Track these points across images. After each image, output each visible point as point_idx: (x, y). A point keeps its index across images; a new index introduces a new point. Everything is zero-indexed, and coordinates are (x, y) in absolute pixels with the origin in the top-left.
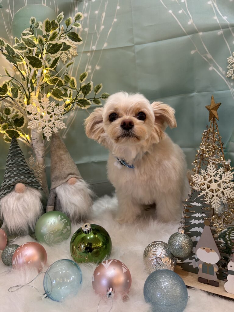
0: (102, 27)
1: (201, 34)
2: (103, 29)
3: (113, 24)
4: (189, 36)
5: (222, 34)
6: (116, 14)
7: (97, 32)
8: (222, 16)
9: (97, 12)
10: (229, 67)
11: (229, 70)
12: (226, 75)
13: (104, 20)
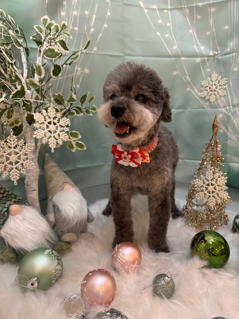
0: (92, 30)
1: (183, 58)
2: (93, 32)
3: (103, 29)
4: (173, 59)
5: (199, 62)
6: (106, 20)
7: (87, 33)
8: (200, 46)
9: (87, 13)
10: (203, 89)
11: (203, 91)
12: (201, 95)
13: (94, 23)
